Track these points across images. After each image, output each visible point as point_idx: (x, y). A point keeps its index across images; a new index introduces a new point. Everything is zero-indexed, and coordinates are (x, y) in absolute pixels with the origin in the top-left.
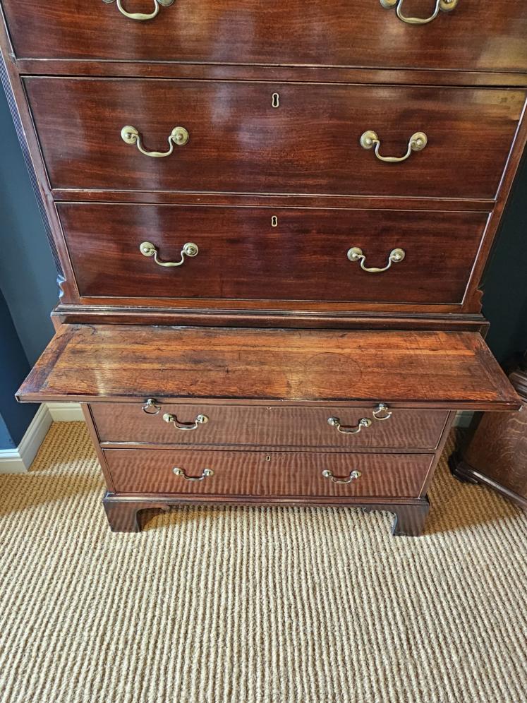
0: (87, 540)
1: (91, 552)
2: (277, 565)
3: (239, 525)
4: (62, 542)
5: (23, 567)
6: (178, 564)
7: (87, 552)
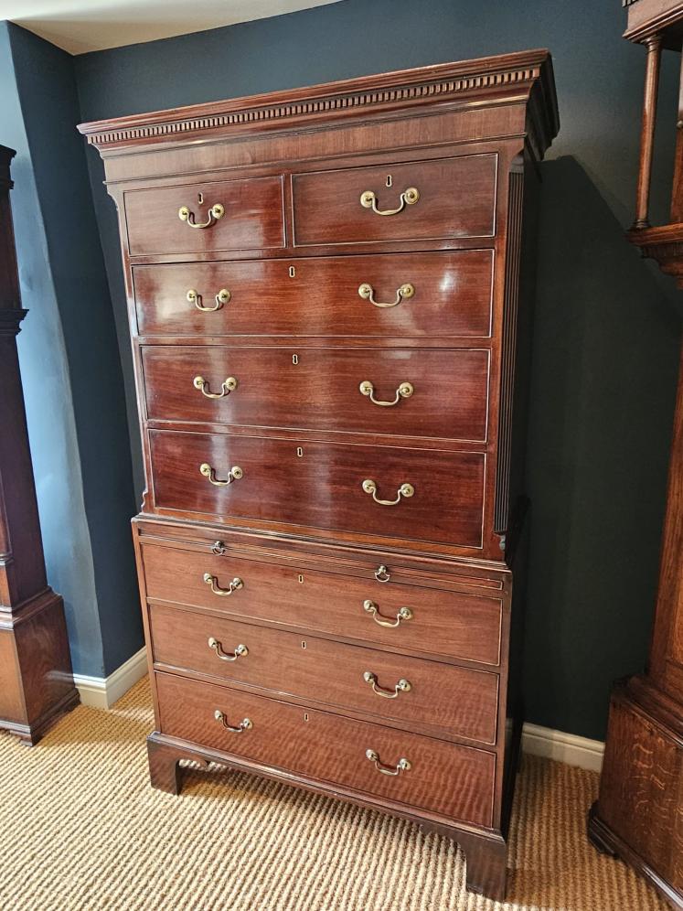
0: (125, 788)
1: (122, 800)
2: (302, 876)
3: (282, 818)
4: (102, 783)
5: (58, 796)
6: (197, 839)
7: (119, 800)
